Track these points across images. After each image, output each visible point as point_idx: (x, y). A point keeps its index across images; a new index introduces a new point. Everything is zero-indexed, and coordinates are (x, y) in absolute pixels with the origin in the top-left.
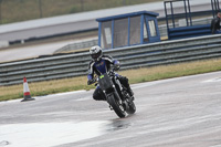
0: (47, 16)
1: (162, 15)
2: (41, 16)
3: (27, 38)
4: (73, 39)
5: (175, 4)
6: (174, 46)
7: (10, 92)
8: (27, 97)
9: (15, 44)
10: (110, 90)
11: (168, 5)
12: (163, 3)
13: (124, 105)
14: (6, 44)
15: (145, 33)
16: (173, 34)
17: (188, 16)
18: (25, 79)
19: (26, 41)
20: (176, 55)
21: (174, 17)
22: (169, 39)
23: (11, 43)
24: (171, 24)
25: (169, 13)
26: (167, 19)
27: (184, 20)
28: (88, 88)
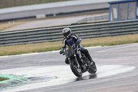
3: (57, 12)
4: (87, 14)
7: (54, 46)
9: (49, 16)
14: (44, 16)
19: (57, 15)
23: (47, 16)
28: (103, 45)
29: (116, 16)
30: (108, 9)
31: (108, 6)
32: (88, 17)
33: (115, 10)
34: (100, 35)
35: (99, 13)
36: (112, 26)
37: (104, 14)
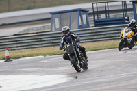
0: (12, 11)
1: (91, 11)
2: (9, 11)
5: (99, 5)
6: (98, 31)
8: (8, 59)
10: (73, 54)
11: (95, 5)
12: (91, 4)
13: (80, 64)
15: (80, 22)
16: (97, 23)
17: (107, 12)
18: (7, 48)
20: (99, 36)
21: (98, 13)
22: (95, 26)
24: (96, 17)
25: (95, 10)
26: (94, 14)
27: (105, 15)
28: (45, 55)
29: (58, 27)
30: (50, 19)
31: (50, 16)
32: (30, 27)
33: (57, 20)
34: (42, 46)
35: (40, 23)
36: (54, 36)
37: (46, 25)
